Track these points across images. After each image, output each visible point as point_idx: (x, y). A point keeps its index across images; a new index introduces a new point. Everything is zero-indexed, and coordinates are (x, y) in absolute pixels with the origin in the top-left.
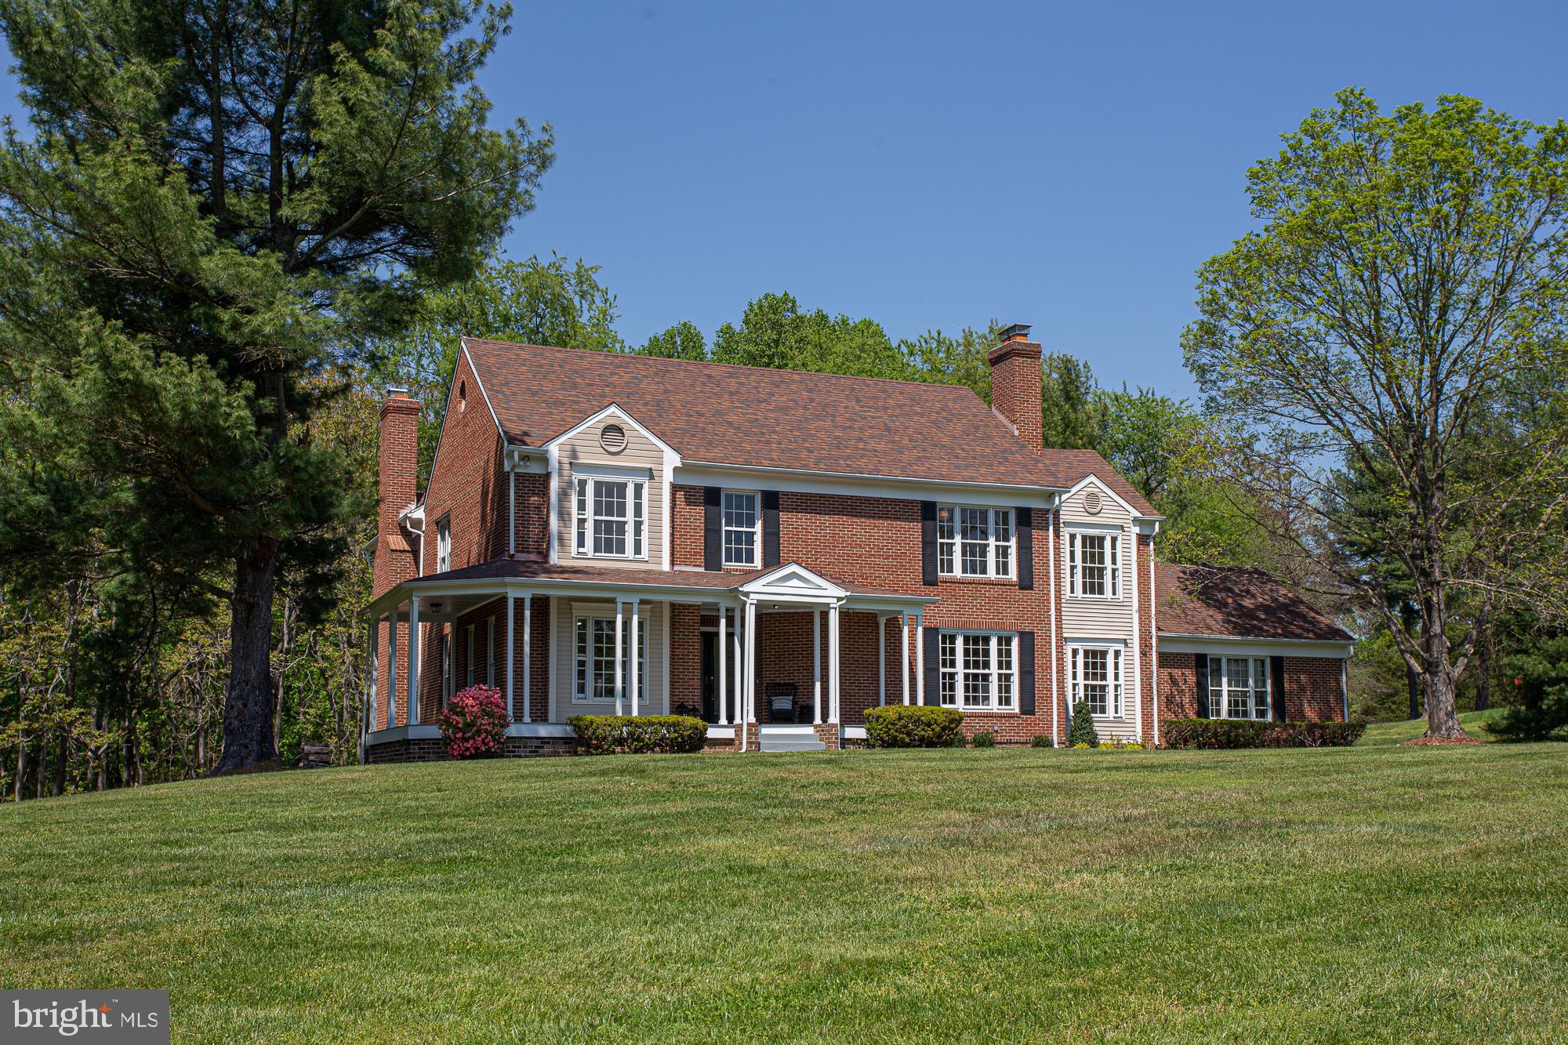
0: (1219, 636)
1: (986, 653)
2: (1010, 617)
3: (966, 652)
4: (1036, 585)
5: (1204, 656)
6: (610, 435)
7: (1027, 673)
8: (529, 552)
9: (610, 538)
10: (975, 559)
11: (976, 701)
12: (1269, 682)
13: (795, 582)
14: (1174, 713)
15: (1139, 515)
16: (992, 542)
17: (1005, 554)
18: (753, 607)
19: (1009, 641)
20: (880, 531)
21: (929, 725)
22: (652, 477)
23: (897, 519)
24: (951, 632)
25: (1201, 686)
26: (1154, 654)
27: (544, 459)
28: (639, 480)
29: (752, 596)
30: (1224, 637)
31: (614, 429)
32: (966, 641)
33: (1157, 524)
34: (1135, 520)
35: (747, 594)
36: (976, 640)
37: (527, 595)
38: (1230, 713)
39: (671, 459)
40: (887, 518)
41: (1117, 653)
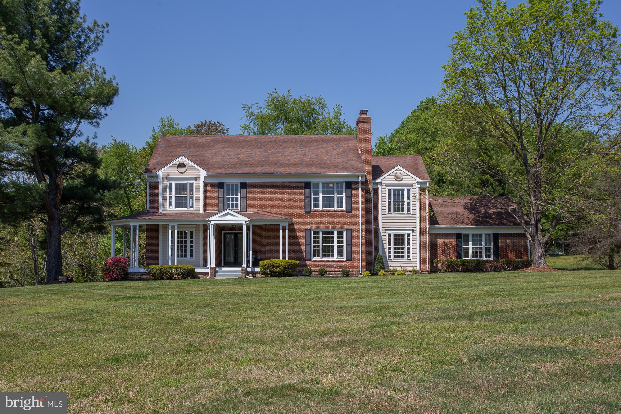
0: (467, 226)
1: (333, 238)
2: (342, 223)
3: (324, 238)
4: (353, 211)
5: (461, 234)
6: (181, 167)
7: (350, 244)
8: (154, 209)
9: (181, 202)
10: (328, 202)
11: (328, 256)
12: (492, 243)
13: (229, 216)
14: (446, 257)
15: (419, 180)
16: (335, 196)
17: (342, 200)
18: (213, 226)
19: (342, 233)
20: (287, 194)
21: (278, 267)
22: (196, 180)
23: (295, 189)
24: (318, 230)
25: (459, 246)
26: (427, 234)
27: (157, 177)
28: (191, 181)
29: (212, 222)
30: (470, 226)
31: (181, 164)
32: (324, 233)
33: (428, 183)
34: (418, 182)
35: (210, 221)
36: (328, 233)
37: (137, 225)
38: (473, 256)
39: (203, 173)
40: (290, 189)
41: (409, 235)
